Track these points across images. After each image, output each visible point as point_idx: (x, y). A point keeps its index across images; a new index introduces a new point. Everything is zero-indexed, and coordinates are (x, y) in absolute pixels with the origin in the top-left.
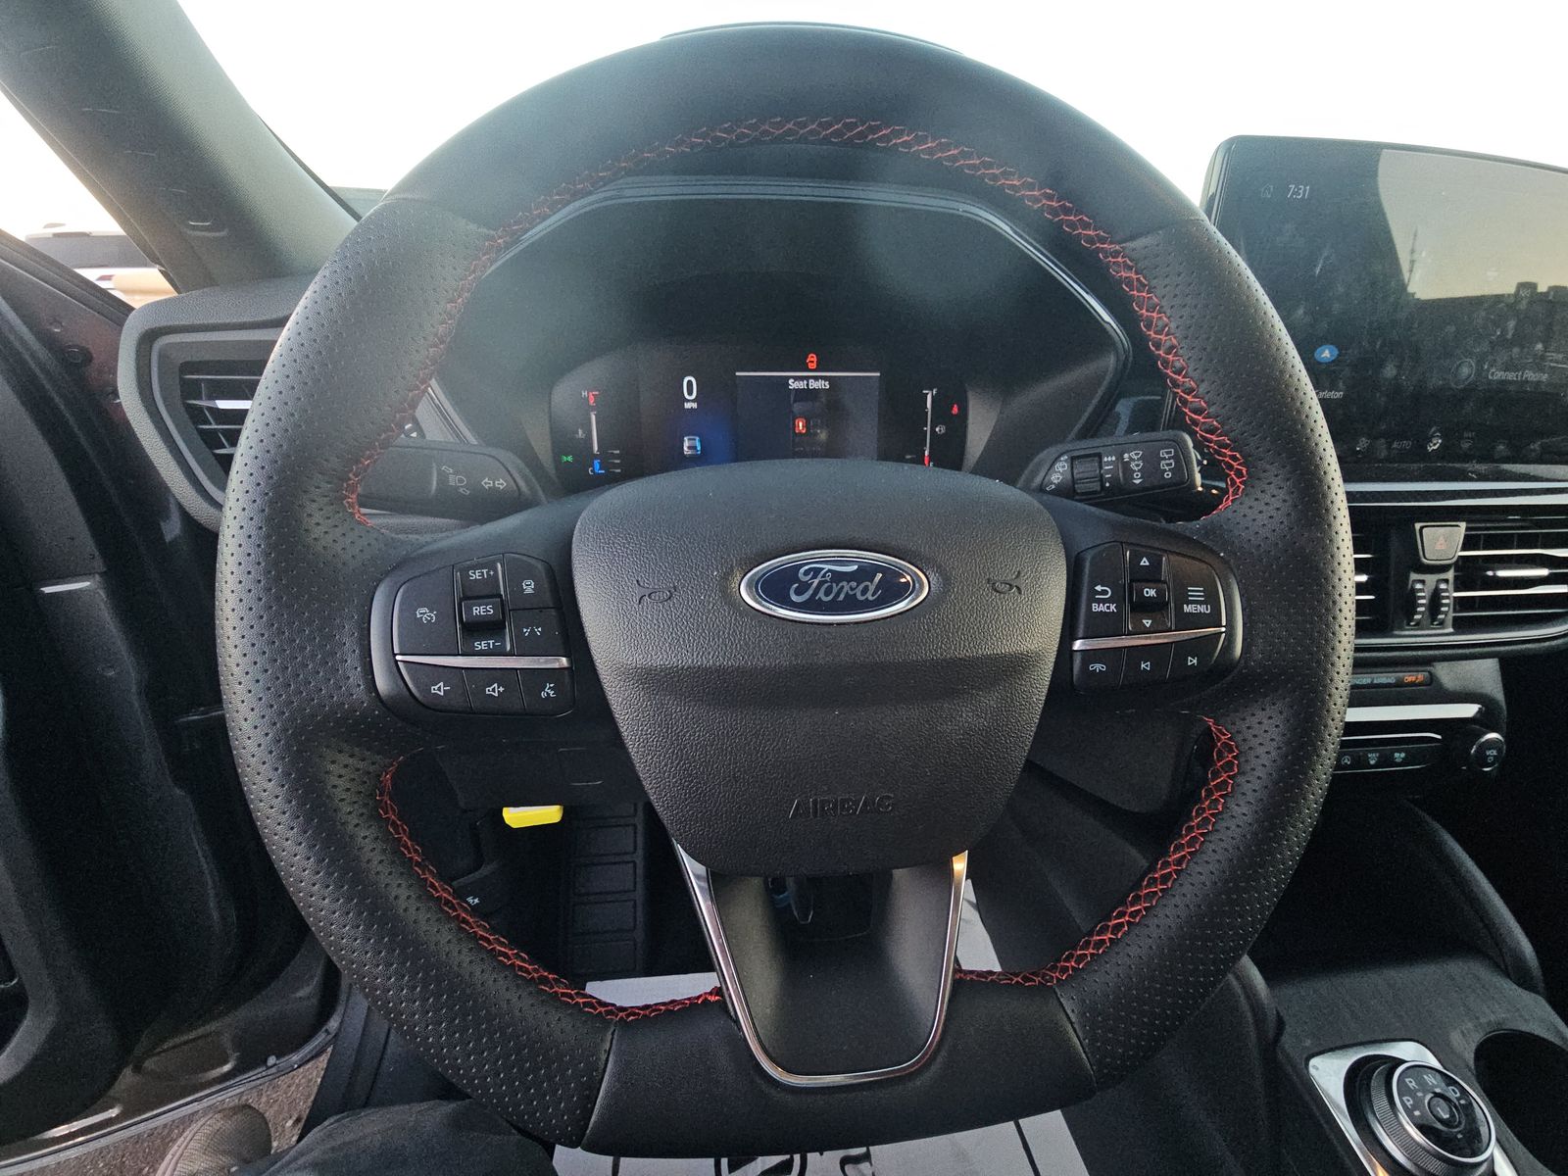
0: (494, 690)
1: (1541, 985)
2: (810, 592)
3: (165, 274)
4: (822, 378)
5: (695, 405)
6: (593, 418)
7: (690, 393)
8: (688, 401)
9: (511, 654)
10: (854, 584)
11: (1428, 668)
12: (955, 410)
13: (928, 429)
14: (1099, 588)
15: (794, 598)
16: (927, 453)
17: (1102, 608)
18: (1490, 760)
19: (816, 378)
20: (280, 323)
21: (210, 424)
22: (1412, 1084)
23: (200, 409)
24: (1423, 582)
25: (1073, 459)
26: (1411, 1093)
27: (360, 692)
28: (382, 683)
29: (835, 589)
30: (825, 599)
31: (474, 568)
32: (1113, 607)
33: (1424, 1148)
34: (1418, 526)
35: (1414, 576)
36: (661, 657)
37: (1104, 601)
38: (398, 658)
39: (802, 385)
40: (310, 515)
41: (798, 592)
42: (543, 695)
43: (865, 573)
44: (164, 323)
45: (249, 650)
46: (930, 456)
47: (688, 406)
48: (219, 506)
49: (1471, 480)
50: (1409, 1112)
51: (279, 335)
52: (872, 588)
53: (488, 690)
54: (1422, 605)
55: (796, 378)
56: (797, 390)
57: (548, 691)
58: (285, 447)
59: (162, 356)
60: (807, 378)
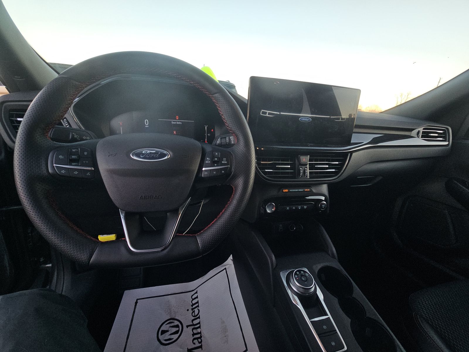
0: (76, 173)
1: (337, 258)
2: (145, 155)
3: (7, 88)
4: (180, 122)
5: (148, 126)
6: (121, 128)
7: (147, 124)
8: (147, 125)
9: (80, 166)
10: (154, 154)
11: (310, 188)
12: (212, 130)
13: (206, 134)
14: (207, 158)
15: (141, 157)
16: (206, 140)
17: (208, 162)
18: (323, 207)
19: (178, 122)
20: (31, 101)
21: (15, 124)
22: (298, 273)
23: (13, 120)
24: (302, 168)
25: (221, 138)
26: (297, 275)
27: (45, 172)
28: (50, 171)
29: (150, 155)
30: (148, 157)
31: (73, 149)
32: (209, 162)
33: (299, 286)
34: (299, 156)
35: (300, 166)
36: (112, 167)
37: (208, 161)
38: (54, 165)
39: (175, 123)
40: (36, 136)
41: (142, 155)
42: (87, 174)
43: (157, 153)
44: (7, 100)
45: (21, 172)
46: (207, 141)
47: (146, 126)
48: (14, 142)
49: (309, 147)
50: (296, 278)
51: (31, 103)
52: (158, 155)
53: (74, 173)
54: (302, 172)
55: (173, 121)
56: (174, 124)
57: (88, 174)
58: (32, 122)
59: (5, 107)
60: (176, 121)
